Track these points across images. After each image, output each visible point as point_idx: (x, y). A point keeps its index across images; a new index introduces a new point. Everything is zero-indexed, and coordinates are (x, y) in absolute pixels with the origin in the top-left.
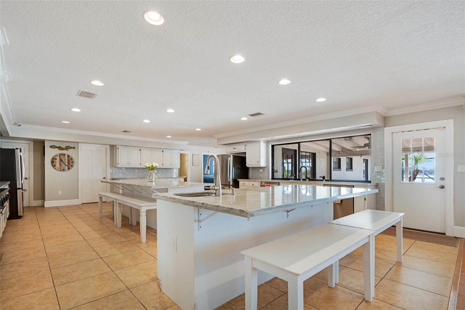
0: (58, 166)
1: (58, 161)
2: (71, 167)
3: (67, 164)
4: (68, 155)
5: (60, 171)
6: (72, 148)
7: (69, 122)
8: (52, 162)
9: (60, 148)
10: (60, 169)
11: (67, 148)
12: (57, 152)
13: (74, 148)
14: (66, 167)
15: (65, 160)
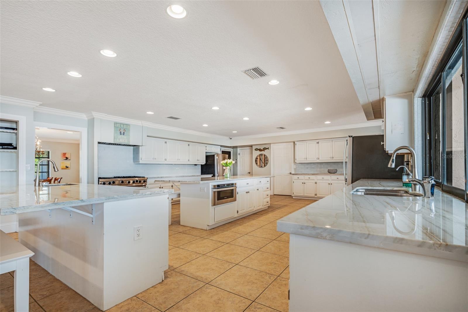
0: (258, 164)
1: (258, 160)
2: (266, 164)
3: (263, 162)
4: (264, 154)
5: (260, 167)
6: (267, 149)
7: (236, 132)
8: (256, 161)
9: (260, 150)
10: (260, 166)
11: (265, 149)
12: (259, 153)
13: (268, 149)
14: (263, 164)
15: (262, 159)
